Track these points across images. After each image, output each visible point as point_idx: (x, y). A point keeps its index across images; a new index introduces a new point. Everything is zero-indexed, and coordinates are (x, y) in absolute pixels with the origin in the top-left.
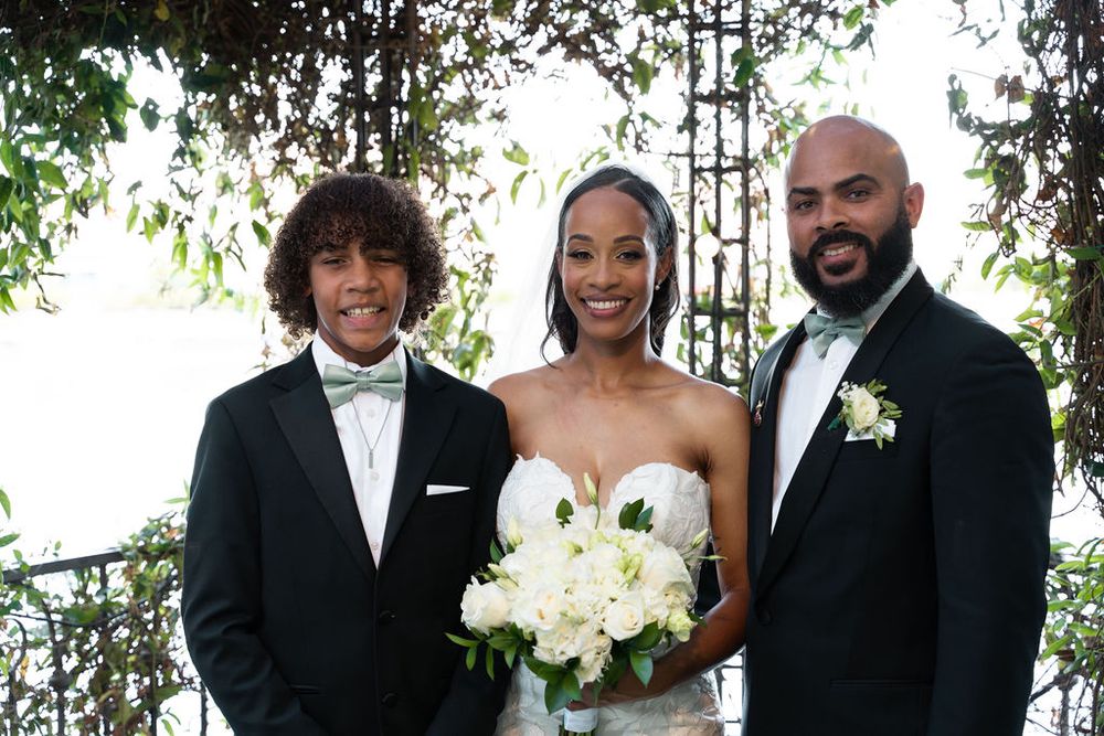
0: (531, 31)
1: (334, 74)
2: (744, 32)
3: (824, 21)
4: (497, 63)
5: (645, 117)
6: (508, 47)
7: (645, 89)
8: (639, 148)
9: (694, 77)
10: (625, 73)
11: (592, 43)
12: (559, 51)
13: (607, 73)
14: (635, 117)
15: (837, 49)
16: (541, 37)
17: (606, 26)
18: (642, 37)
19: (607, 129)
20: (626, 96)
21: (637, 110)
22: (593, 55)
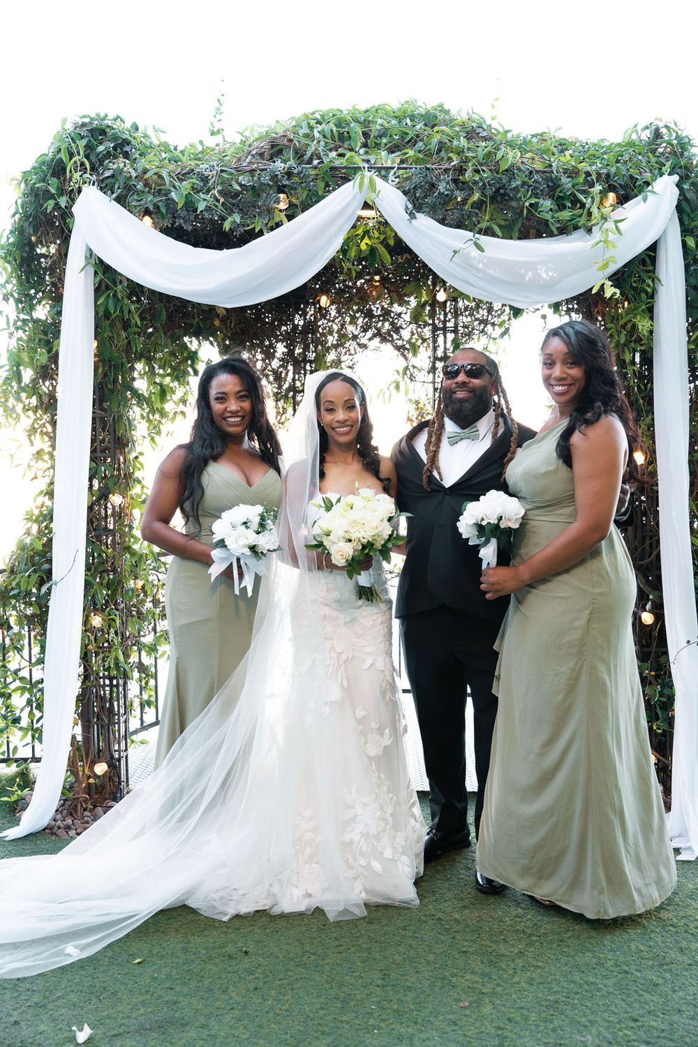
0: (365, 331)
1: (281, 349)
2: (455, 331)
3: (489, 326)
4: (351, 345)
5: (414, 367)
6: (355, 337)
7: (415, 354)
8: (412, 380)
9: (435, 349)
10: (406, 349)
11: (392, 336)
12: (377, 340)
13: (398, 348)
14: (410, 367)
15: (495, 339)
16: (369, 334)
17: (397, 329)
18: (413, 334)
19: (398, 372)
20: (406, 358)
21: (410, 364)
22: (392, 341)
